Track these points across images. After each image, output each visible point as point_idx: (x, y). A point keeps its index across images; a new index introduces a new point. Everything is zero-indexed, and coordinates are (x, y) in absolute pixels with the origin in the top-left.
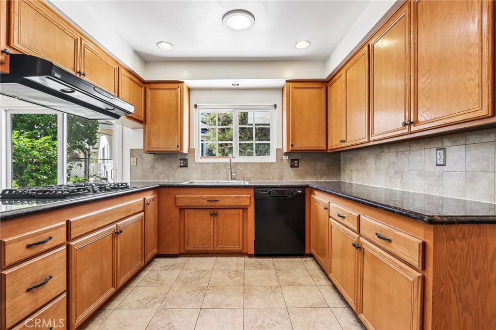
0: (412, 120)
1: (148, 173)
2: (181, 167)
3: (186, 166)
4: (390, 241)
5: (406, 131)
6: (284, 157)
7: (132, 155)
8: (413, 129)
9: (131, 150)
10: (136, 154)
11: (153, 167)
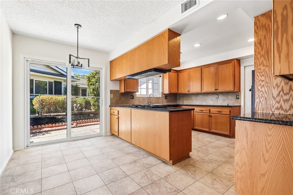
0: (217, 89)
1: (118, 101)
2: (131, 98)
3: (133, 98)
4: (222, 112)
5: (215, 91)
6: (163, 95)
7: (111, 93)
8: (217, 91)
9: (111, 91)
10: (113, 92)
11: (120, 99)
